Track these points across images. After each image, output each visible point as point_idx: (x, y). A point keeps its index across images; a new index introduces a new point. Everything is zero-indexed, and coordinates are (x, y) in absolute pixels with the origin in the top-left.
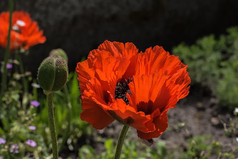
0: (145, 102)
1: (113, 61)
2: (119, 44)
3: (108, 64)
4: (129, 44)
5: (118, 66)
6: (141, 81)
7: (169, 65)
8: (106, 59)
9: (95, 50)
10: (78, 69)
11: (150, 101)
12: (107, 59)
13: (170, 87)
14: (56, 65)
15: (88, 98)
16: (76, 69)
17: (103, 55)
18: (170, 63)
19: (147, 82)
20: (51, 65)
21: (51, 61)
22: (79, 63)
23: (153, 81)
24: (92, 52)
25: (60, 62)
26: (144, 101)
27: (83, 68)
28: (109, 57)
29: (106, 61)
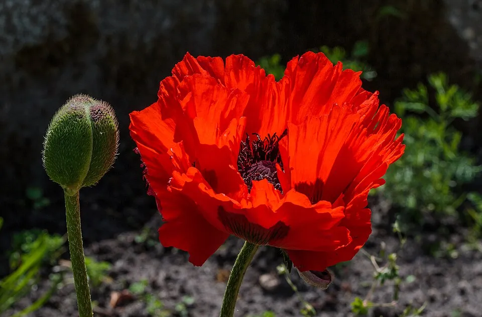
0: (309, 184)
1: (221, 97)
2: (211, 61)
3: (210, 105)
4: (235, 57)
5: (234, 107)
6: (301, 134)
7: (339, 93)
8: (204, 93)
9: (169, 77)
10: (133, 128)
11: (319, 181)
12: (207, 93)
13: (354, 143)
14: (93, 120)
15: (181, 190)
16: (130, 127)
17: (196, 85)
18: (343, 89)
19: (316, 134)
20: (81, 121)
21: (79, 112)
22: (135, 112)
23: (327, 130)
24: (164, 83)
25: (100, 110)
26: (306, 182)
27: (144, 125)
28: (211, 87)
29: (204, 100)
